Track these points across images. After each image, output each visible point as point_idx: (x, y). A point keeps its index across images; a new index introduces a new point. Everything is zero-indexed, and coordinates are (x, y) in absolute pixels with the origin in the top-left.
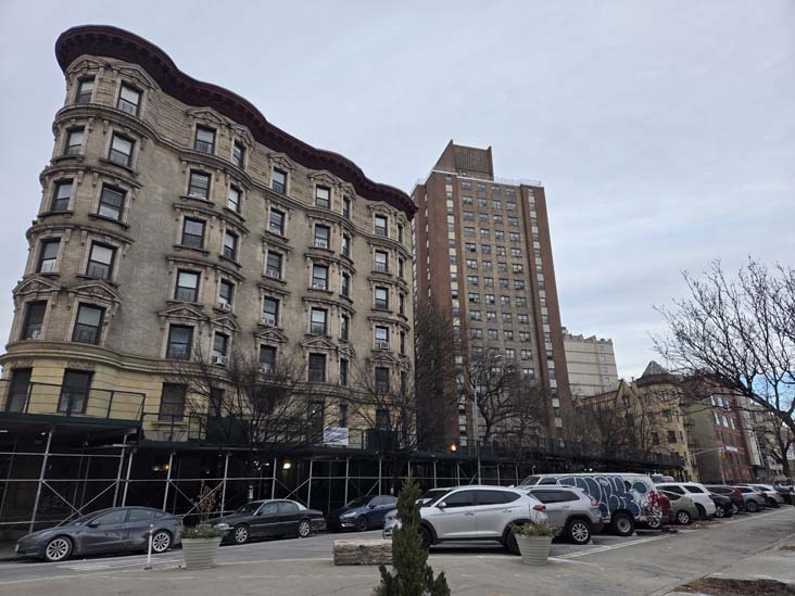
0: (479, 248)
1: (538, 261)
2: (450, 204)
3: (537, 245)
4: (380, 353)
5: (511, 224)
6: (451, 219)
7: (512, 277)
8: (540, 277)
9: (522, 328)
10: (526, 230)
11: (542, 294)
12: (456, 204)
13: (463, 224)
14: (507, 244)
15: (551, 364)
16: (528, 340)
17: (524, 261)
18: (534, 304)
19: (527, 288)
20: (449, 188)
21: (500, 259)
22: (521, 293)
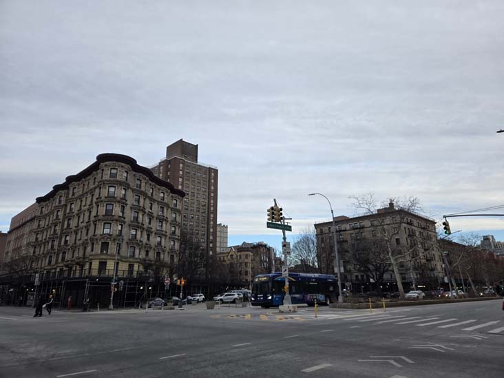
0: (190, 193)
1: (212, 201)
2: (181, 172)
3: (212, 195)
4: (172, 249)
5: (204, 184)
6: (180, 180)
7: (201, 207)
8: (212, 208)
9: (202, 229)
10: (209, 188)
11: (212, 215)
12: (183, 173)
13: (185, 182)
14: (201, 192)
15: (211, 245)
16: (204, 235)
17: (207, 201)
18: (208, 219)
19: (207, 213)
20: (181, 165)
21: (198, 199)
22: (204, 215)
